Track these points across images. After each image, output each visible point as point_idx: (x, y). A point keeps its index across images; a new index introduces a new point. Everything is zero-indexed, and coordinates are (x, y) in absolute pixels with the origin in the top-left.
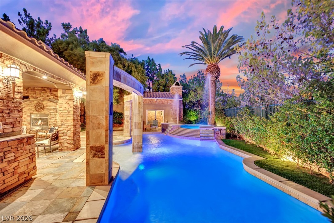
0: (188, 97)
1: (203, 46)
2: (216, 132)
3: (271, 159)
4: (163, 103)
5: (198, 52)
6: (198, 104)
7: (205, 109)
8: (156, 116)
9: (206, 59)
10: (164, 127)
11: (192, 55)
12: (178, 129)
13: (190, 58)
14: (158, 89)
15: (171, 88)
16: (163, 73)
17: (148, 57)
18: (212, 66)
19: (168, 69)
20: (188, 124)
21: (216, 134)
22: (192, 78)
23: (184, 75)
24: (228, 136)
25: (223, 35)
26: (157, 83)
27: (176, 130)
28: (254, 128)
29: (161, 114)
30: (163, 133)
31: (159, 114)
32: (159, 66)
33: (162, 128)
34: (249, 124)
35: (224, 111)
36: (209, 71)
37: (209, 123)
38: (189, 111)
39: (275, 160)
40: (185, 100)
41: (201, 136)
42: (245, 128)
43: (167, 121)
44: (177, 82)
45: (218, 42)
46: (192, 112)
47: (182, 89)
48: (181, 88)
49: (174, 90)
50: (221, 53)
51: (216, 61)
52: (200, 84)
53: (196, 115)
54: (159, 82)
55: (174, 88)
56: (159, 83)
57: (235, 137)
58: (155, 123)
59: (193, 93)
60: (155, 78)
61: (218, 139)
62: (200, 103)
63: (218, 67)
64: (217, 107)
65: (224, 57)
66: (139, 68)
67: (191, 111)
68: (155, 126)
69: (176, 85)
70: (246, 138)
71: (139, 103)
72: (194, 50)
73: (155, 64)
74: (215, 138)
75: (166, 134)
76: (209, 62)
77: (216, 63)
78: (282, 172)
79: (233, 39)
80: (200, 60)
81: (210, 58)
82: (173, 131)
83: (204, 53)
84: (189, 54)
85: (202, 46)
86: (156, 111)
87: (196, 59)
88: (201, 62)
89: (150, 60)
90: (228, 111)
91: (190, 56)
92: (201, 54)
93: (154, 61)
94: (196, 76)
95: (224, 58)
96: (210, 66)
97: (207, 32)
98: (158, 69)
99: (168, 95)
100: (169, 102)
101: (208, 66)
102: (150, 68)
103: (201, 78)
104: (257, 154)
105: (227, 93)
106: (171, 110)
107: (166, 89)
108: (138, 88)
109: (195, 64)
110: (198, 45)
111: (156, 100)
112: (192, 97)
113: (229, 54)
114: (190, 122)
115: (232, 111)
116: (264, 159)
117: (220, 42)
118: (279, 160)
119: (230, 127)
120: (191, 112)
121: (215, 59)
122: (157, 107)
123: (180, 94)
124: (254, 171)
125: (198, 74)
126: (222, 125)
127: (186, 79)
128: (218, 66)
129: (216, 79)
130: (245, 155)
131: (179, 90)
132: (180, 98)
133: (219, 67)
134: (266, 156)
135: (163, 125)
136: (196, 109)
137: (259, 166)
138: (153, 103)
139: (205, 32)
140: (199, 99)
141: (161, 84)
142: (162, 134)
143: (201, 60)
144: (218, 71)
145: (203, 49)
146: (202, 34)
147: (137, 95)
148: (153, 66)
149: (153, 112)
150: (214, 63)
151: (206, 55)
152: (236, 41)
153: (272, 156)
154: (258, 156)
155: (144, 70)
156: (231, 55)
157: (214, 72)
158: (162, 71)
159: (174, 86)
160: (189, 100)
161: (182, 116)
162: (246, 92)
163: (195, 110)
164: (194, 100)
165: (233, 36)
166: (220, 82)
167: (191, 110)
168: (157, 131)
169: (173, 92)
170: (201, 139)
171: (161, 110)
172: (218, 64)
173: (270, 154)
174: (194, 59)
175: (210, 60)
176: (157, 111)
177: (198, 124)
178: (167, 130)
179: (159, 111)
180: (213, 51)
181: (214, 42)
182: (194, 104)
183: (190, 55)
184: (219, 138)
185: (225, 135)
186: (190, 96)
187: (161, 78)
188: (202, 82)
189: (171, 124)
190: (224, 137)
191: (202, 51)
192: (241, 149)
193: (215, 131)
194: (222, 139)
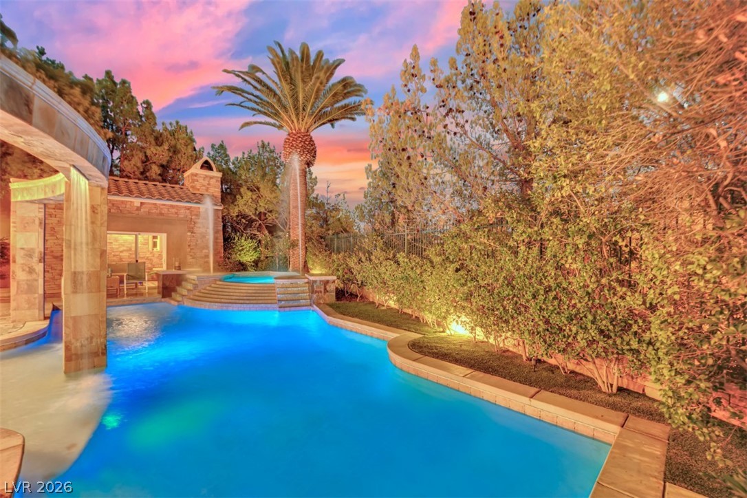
0: (236, 203)
1: (278, 82)
2: (315, 287)
3: (433, 335)
4: (162, 214)
5: (268, 96)
6: (260, 222)
7: (280, 234)
8: (139, 250)
9: (286, 118)
10: (167, 284)
11: (250, 100)
12: (213, 285)
13: (243, 104)
14: (142, 173)
15: (186, 175)
16: (159, 128)
17: (108, 73)
18: (299, 137)
19: (177, 123)
20: (237, 271)
21: (316, 292)
22: (246, 156)
23: (222, 146)
24: (340, 294)
25: (323, 71)
26: (141, 155)
27: (208, 288)
28: (400, 276)
29: (155, 245)
30: (167, 299)
31: (147, 244)
32: (146, 108)
33: (163, 284)
34: (387, 269)
35: (323, 240)
36: (292, 146)
37: (291, 269)
38: (237, 239)
39: (438, 334)
40: (229, 210)
41: (279, 301)
42: (378, 277)
43: (177, 264)
44: (206, 162)
45: (314, 84)
46: (245, 240)
47: (220, 179)
48: (218, 177)
49: (197, 181)
50: (320, 111)
51: (307, 127)
52: (264, 175)
53: (255, 249)
54: (149, 153)
55: (196, 175)
56: (146, 156)
57: (353, 296)
58: (136, 272)
59: (249, 193)
60: (132, 139)
61: (320, 304)
62: (267, 219)
63: (311, 140)
64: (309, 231)
65: (325, 120)
66: (75, 97)
67: (243, 238)
68: (138, 279)
69: (202, 167)
70: (377, 297)
71: (94, 209)
72: (255, 87)
73: (132, 97)
74: (314, 303)
75: (178, 301)
76: (292, 126)
77: (307, 132)
78: (458, 357)
79: (345, 87)
80: (269, 116)
81: (294, 117)
82: (200, 292)
83: (279, 100)
84: (242, 94)
85: (276, 83)
86: (139, 236)
87: (260, 112)
88: (272, 121)
89: (115, 84)
90: (332, 240)
91: (246, 100)
92: (273, 101)
93: (129, 88)
94: (255, 152)
95: (324, 124)
96: (295, 135)
97: (287, 54)
98: (141, 113)
99: (177, 193)
100: (182, 211)
101: (289, 135)
102: (116, 106)
103: (268, 159)
104: (407, 329)
105: (325, 201)
106: (189, 234)
107: (168, 174)
108: (97, 161)
109: (255, 123)
110: (267, 79)
111: (139, 205)
112: (245, 204)
113: (336, 118)
114: (242, 267)
115: (343, 240)
116: (421, 336)
117: (318, 84)
118: (443, 334)
119: (344, 276)
120: (243, 241)
121: (305, 121)
122: (138, 223)
123: (216, 194)
124: (415, 364)
125: (261, 149)
126: (324, 271)
127: (227, 156)
128: (311, 138)
129: (306, 166)
130: (386, 334)
131: (213, 181)
132: (216, 205)
133: (313, 141)
134: (421, 329)
135: (163, 275)
136: (255, 235)
137: (420, 352)
138: (130, 213)
139: (282, 52)
140: (262, 210)
141: (154, 159)
142: (161, 302)
143: (272, 117)
144: (313, 149)
145: (278, 92)
146: (277, 55)
147: (87, 182)
148: (125, 103)
149: (127, 238)
150: (303, 131)
151: (284, 108)
152: (349, 93)
153: (431, 328)
154: (409, 331)
155: (93, 108)
156: (336, 120)
157: (304, 152)
158: (155, 124)
159: (196, 169)
160: (237, 210)
161: (222, 251)
162: (366, 203)
163: (253, 237)
164: (250, 213)
165: (344, 80)
166: (313, 177)
167: (242, 236)
168: (142, 294)
169: (193, 187)
170: (280, 307)
171: (155, 234)
172: (311, 135)
173: (426, 324)
174: (253, 109)
175: (295, 121)
176: (142, 237)
177: (263, 270)
178: (178, 289)
179: (149, 236)
180: (301, 102)
181: (304, 82)
182: (251, 221)
183: (243, 96)
184: (321, 302)
185: (334, 294)
186: (240, 201)
187: (153, 142)
188: (272, 170)
189: (190, 273)
190: (331, 297)
191: (275, 94)
192: (374, 321)
193: (313, 286)
194: (328, 302)
